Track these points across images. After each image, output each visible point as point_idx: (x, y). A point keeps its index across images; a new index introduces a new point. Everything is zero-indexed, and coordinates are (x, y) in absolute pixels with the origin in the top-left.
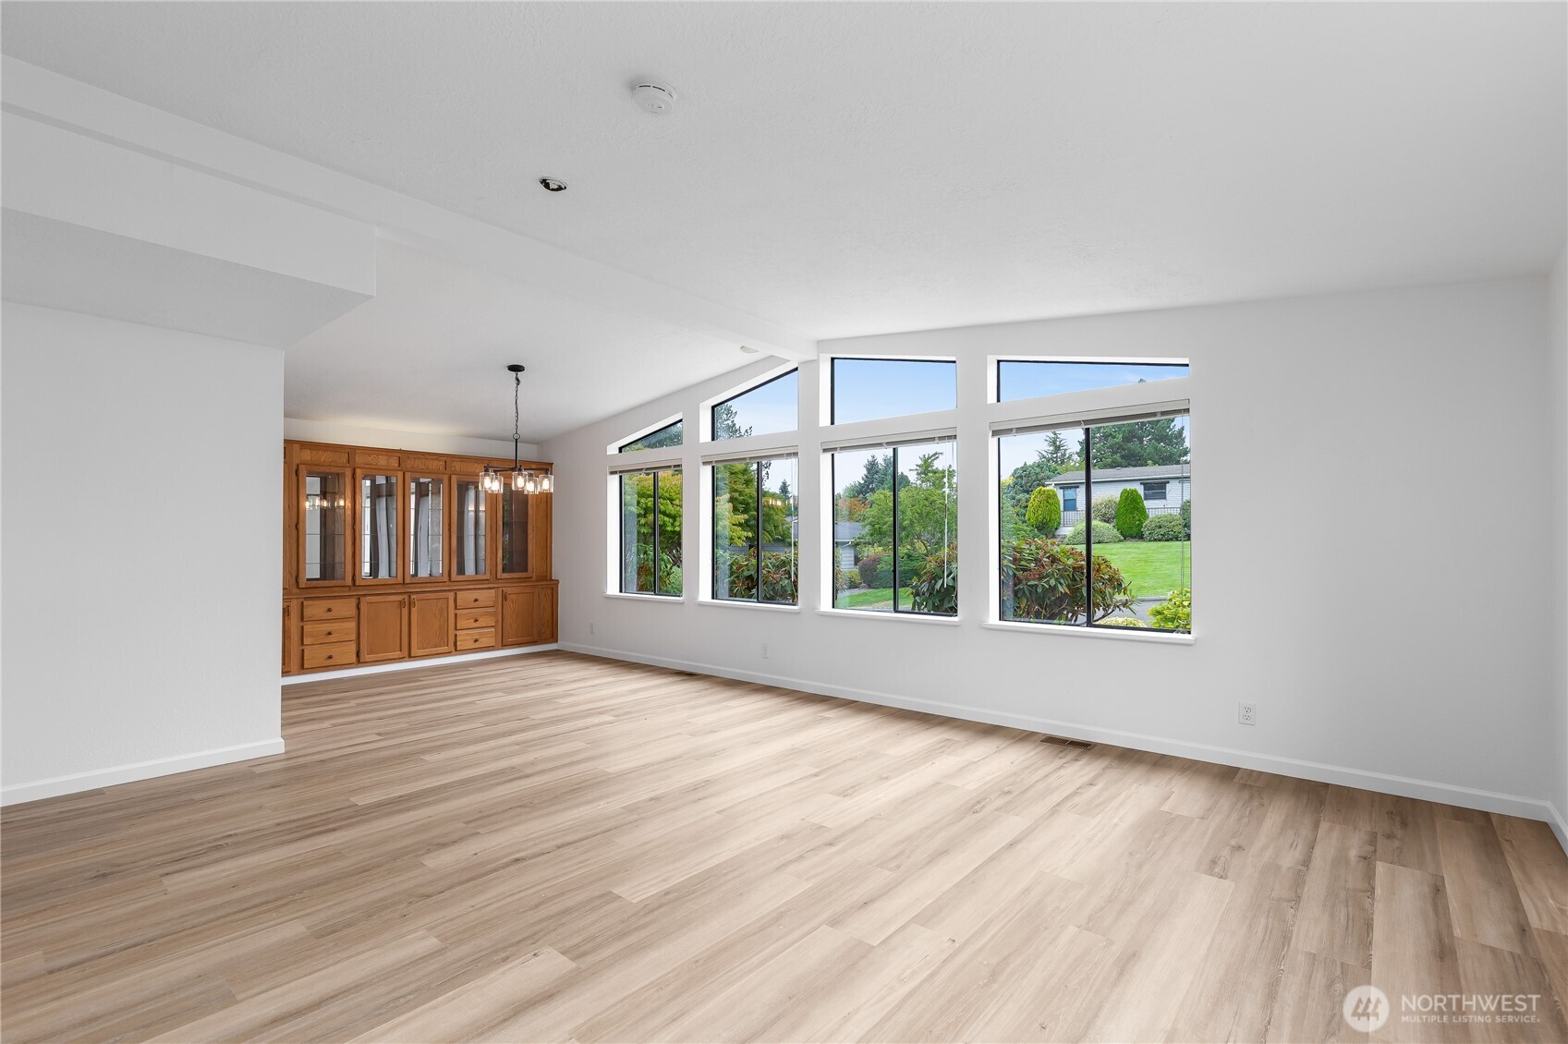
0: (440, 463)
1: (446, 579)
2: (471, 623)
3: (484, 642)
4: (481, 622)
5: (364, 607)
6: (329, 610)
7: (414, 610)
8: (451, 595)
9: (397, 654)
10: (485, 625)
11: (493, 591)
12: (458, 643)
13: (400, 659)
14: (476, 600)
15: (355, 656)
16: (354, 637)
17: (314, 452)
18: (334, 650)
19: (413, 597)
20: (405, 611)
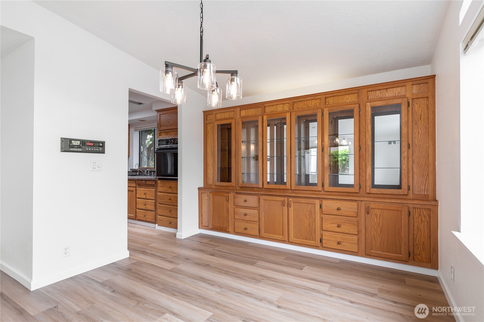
0: (317, 101)
1: (319, 188)
2: (334, 227)
3: (345, 246)
4: (344, 228)
5: (262, 201)
6: (245, 201)
7: (291, 209)
8: (317, 202)
9: (280, 237)
10: (347, 232)
11: (355, 204)
12: (324, 241)
13: (283, 242)
14: (338, 209)
15: (258, 232)
16: (257, 220)
17: (246, 110)
18: (248, 225)
19: (290, 199)
20: (285, 208)
